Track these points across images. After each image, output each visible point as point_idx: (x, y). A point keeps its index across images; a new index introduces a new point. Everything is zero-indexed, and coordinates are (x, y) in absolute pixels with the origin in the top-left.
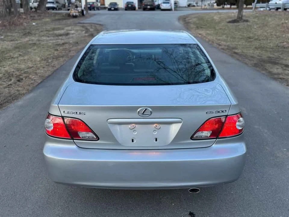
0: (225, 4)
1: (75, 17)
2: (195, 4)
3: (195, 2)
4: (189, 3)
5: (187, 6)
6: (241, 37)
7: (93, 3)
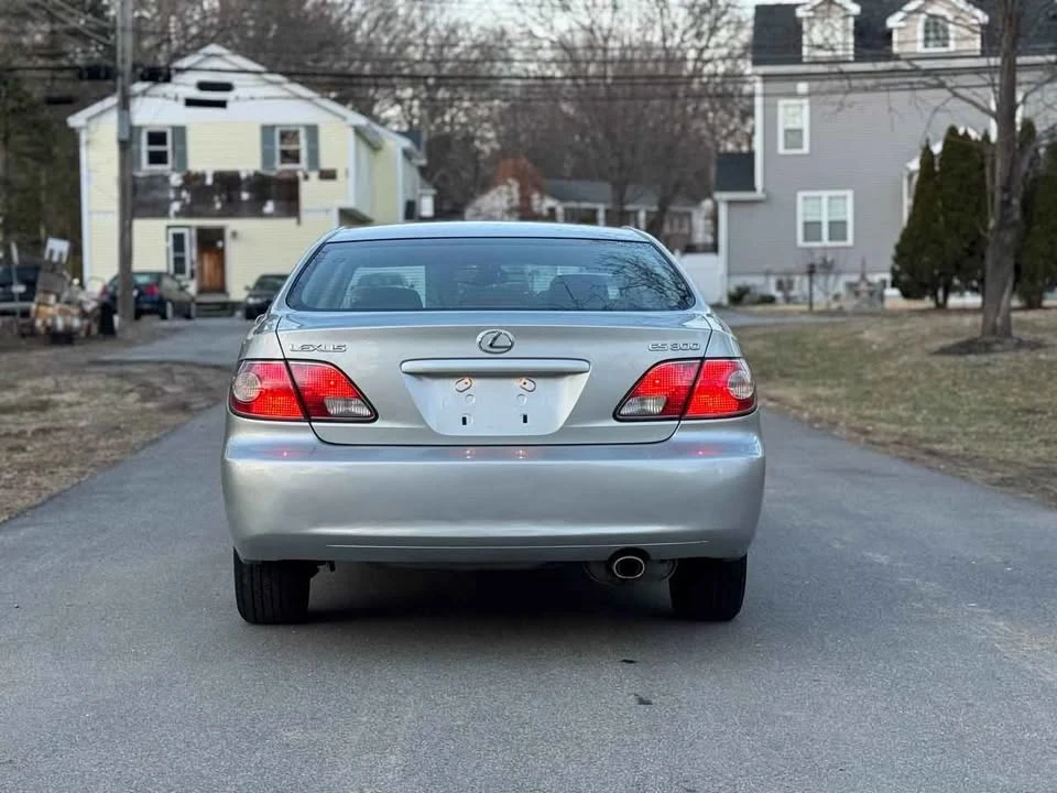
0: (948, 290)
1: (65, 338)
2: (773, 291)
3: (773, 281)
4: (740, 281)
5: (725, 301)
6: (985, 408)
7: (159, 276)
